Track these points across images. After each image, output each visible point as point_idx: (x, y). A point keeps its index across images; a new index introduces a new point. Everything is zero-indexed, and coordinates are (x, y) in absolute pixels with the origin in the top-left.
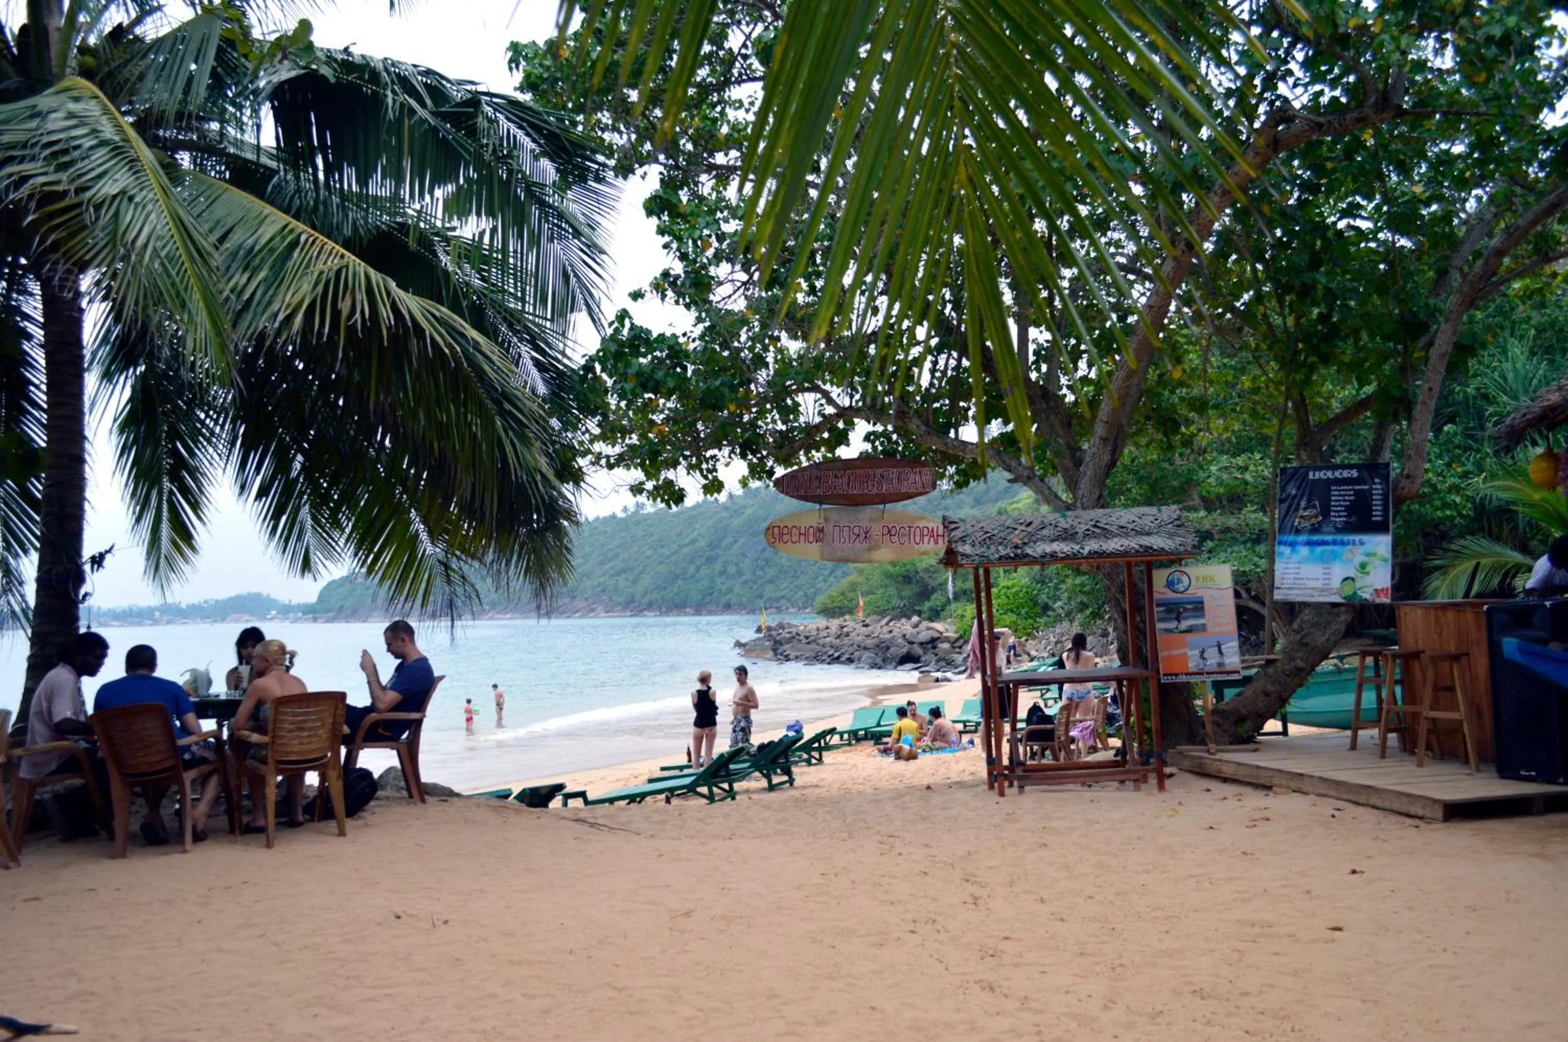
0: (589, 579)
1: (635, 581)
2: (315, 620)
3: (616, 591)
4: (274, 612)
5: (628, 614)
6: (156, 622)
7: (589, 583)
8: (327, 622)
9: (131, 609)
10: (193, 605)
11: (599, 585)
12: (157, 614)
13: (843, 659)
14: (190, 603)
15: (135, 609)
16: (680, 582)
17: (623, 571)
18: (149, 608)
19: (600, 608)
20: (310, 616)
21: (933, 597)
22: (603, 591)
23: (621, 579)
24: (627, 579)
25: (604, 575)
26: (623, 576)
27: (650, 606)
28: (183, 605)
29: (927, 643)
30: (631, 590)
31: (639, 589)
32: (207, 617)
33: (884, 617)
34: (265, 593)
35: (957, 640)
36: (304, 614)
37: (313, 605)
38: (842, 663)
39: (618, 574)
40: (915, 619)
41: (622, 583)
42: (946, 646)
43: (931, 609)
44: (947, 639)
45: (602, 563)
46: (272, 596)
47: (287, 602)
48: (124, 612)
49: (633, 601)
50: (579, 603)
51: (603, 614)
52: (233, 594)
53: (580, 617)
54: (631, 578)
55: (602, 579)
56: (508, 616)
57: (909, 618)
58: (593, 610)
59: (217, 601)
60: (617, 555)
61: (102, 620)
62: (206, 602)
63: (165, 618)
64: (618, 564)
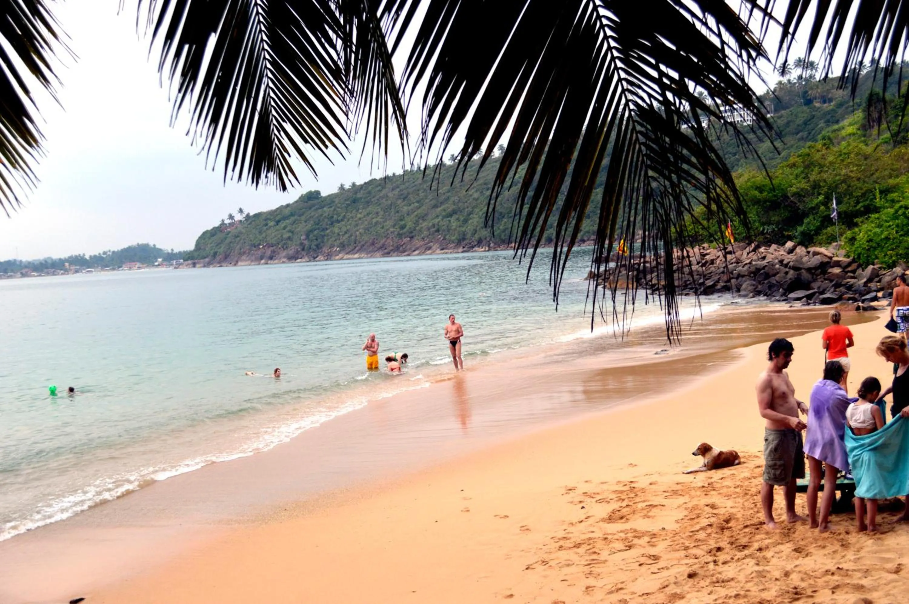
0: (424, 220)
1: (466, 221)
2: (194, 265)
3: (449, 230)
4: (160, 260)
5: (461, 249)
6: (66, 271)
7: (425, 224)
8: (204, 266)
9: (46, 261)
10: (95, 256)
11: (434, 226)
12: (67, 264)
13: (719, 287)
14: (92, 254)
15: (50, 261)
16: (505, 220)
17: (454, 212)
18: (60, 259)
19: (437, 245)
20: (190, 262)
21: (806, 221)
22: (438, 231)
23: (453, 219)
24: (458, 219)
25: (437, 216)
26: (455, 217)
27: (480, 243)
28: (87, 257)
29: (816, 268)
30: (463, 229)
31: (469, 228)
32: (107, 266)
33: (749, 244)
34: (151, 244)
35: (850, 264)
36: (184, 261)
37: (191, 252)
38: (719, 291)
39: (450, 215)
40: (789, 244)
41: (454, 224)
42: (837, 270)
43: (803, 233)
44: (837, 264)
45: (435, 206)
46: (158, 246)
47: (170, 251)
48: (41, 264)
49: (464, 239)
50: (417, 242)
51: (438, 251)
52: (126, 246)
53: (418, 255)
54: (462, 218)
55: (436, 221)
56: (356, 256)
57: (783, 244)
58: (430, 248)
59: (114, 252)
60: (448, 198)
61: (24, 271)
62: (105, 253)
63: (73, 268)
64: (449, 207)
